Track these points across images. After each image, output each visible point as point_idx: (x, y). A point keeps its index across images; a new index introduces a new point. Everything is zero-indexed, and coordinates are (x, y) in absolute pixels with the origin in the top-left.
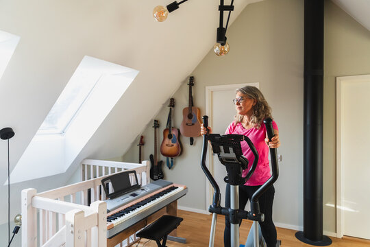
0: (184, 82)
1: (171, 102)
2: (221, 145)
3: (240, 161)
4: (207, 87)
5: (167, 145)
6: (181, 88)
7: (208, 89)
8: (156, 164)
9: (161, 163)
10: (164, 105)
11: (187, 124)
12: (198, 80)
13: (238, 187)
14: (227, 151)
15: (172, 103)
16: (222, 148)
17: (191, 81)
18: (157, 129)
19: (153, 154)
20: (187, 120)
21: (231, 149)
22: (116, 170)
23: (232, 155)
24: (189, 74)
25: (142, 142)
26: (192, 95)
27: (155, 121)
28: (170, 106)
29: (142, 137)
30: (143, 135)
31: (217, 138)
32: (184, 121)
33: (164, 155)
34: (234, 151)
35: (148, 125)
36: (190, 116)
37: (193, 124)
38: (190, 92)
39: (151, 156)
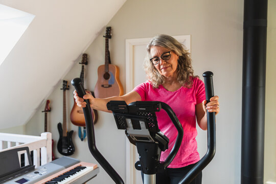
0: (99, 34)
1: (84, 58)
2: (129, 117)
3: (156, 140)
4: (127, 40)
5: (78, 112)
6: (95, 41)
7: (129, 42)
8: (65, 135)
9: (71, 133)
10: (75, 61)
11: (103, 86)
12: (116, 32)
13: (154, 176)
14: (137, 126)
15: (85, 60)
16: (129, 121)
17: (109, 33)
18: (67, 91)
19: (62, 122)
20: (103, 81)
21: (142, 124)
22: (9, 144)
23: (144, 132)
24: (106, 24)
25: (48, 108)
26: (110, 49)
27: (64, 81)
28: (83, 63)
29: (48, 102)
30: (50, 99)
31: (122, 108)
32: (99, 82)
33: (75, 123)
34: (148, 127)
35: (56, 87)
36: (107, 76)
37: (110, 86)
38: (107, 47)
39: (59, 126)
